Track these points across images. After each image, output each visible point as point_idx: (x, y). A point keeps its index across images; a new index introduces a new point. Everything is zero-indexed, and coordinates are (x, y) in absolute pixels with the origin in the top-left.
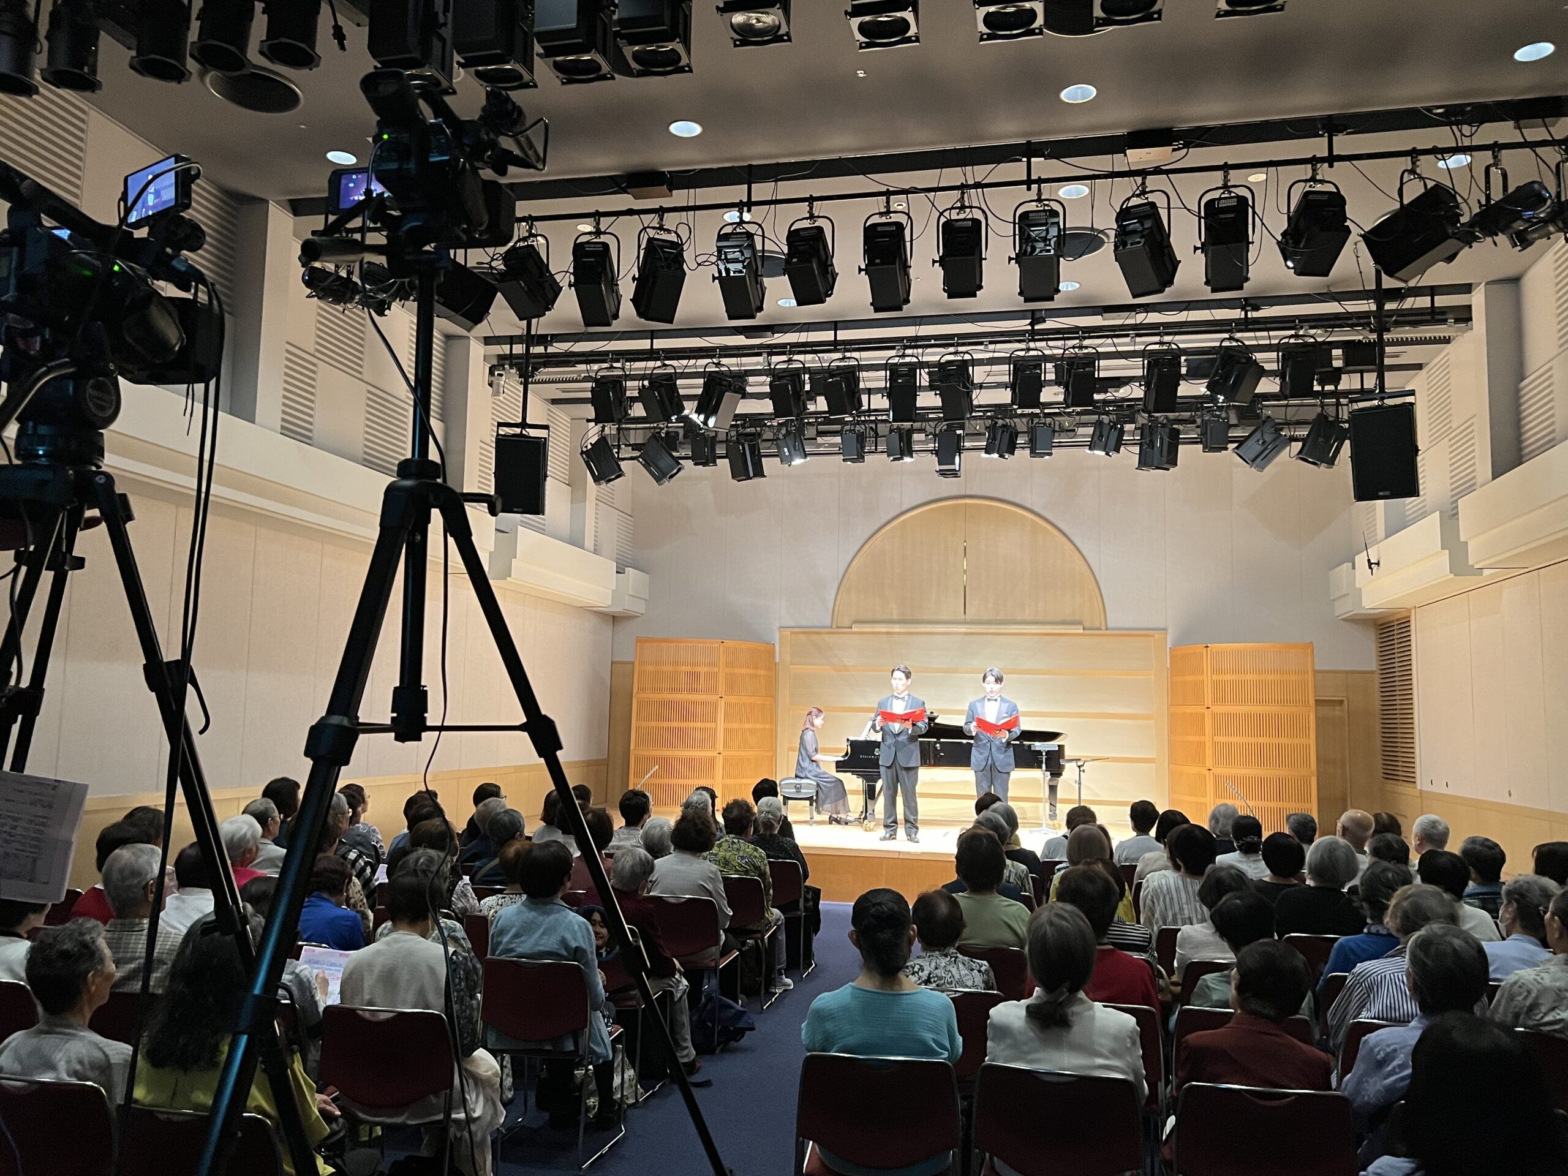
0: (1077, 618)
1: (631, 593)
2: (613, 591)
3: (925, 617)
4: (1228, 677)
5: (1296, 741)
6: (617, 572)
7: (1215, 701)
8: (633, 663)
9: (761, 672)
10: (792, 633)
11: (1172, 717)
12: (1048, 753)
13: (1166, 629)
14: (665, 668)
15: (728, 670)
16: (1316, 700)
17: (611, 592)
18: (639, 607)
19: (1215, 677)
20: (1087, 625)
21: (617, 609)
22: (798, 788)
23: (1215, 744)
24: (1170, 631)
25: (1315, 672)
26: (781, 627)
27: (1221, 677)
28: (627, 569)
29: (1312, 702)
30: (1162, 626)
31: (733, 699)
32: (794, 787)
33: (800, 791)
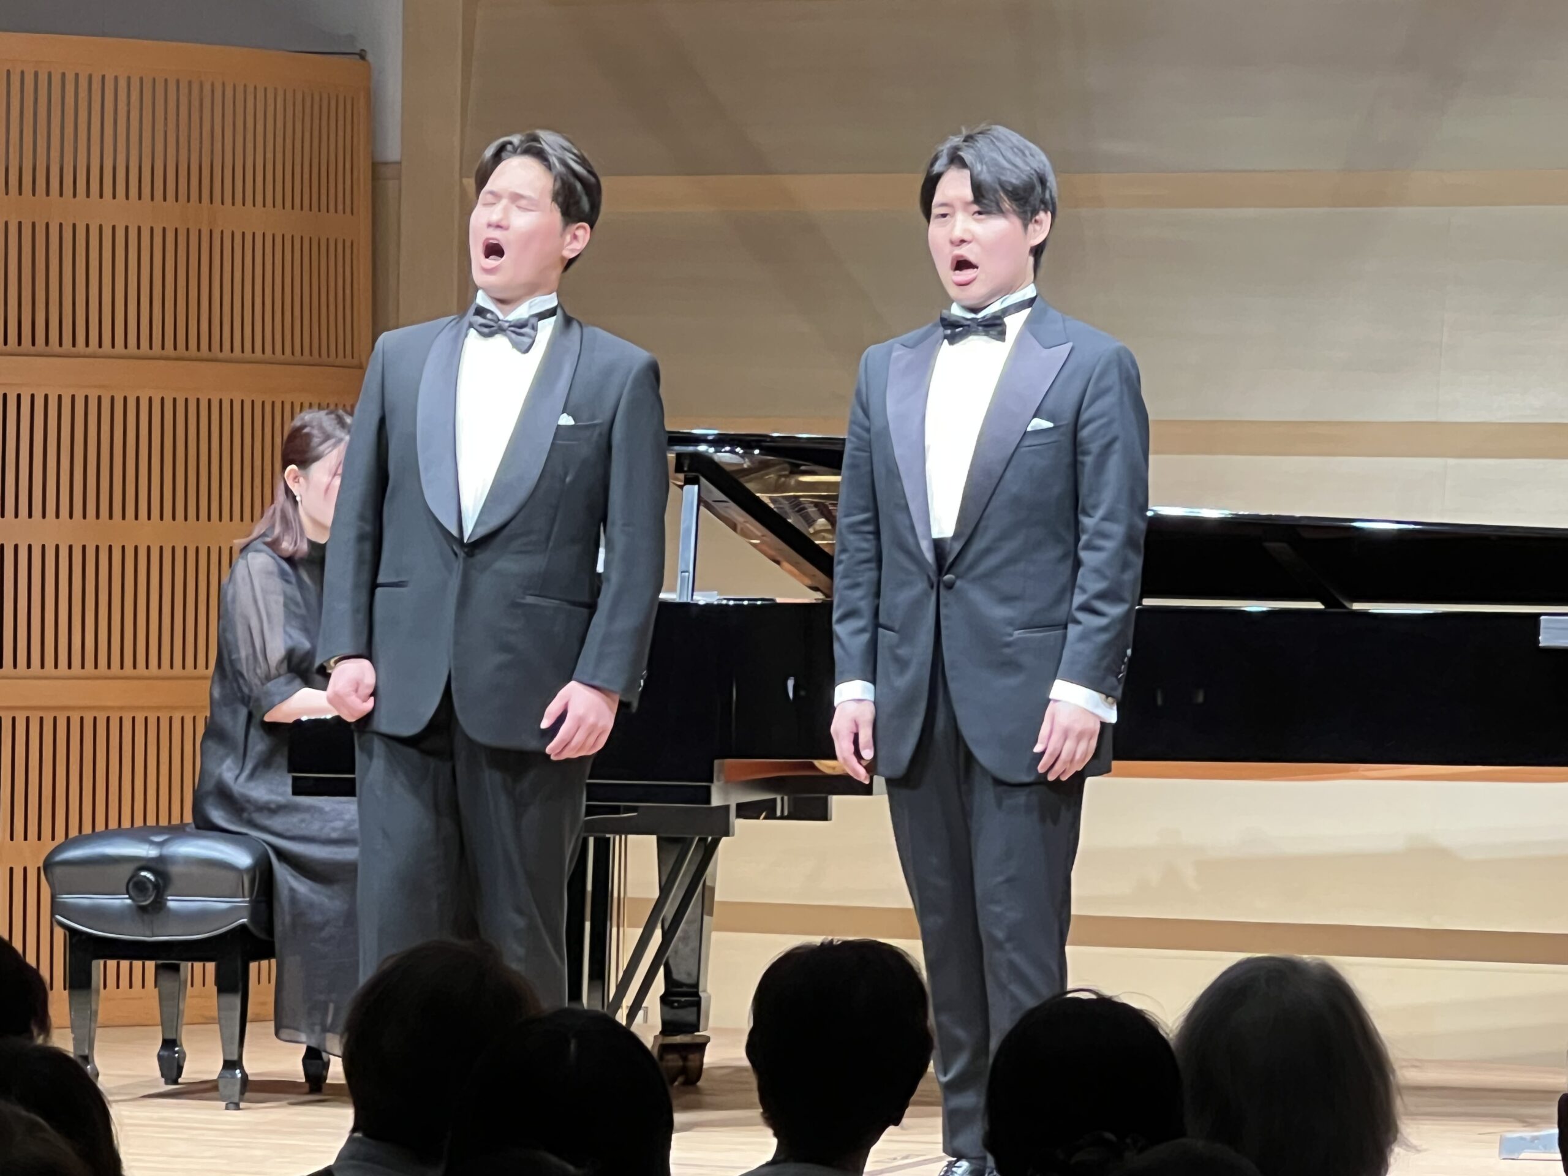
22: (146, 884)
32: (125, 881)
33: (159, 907)
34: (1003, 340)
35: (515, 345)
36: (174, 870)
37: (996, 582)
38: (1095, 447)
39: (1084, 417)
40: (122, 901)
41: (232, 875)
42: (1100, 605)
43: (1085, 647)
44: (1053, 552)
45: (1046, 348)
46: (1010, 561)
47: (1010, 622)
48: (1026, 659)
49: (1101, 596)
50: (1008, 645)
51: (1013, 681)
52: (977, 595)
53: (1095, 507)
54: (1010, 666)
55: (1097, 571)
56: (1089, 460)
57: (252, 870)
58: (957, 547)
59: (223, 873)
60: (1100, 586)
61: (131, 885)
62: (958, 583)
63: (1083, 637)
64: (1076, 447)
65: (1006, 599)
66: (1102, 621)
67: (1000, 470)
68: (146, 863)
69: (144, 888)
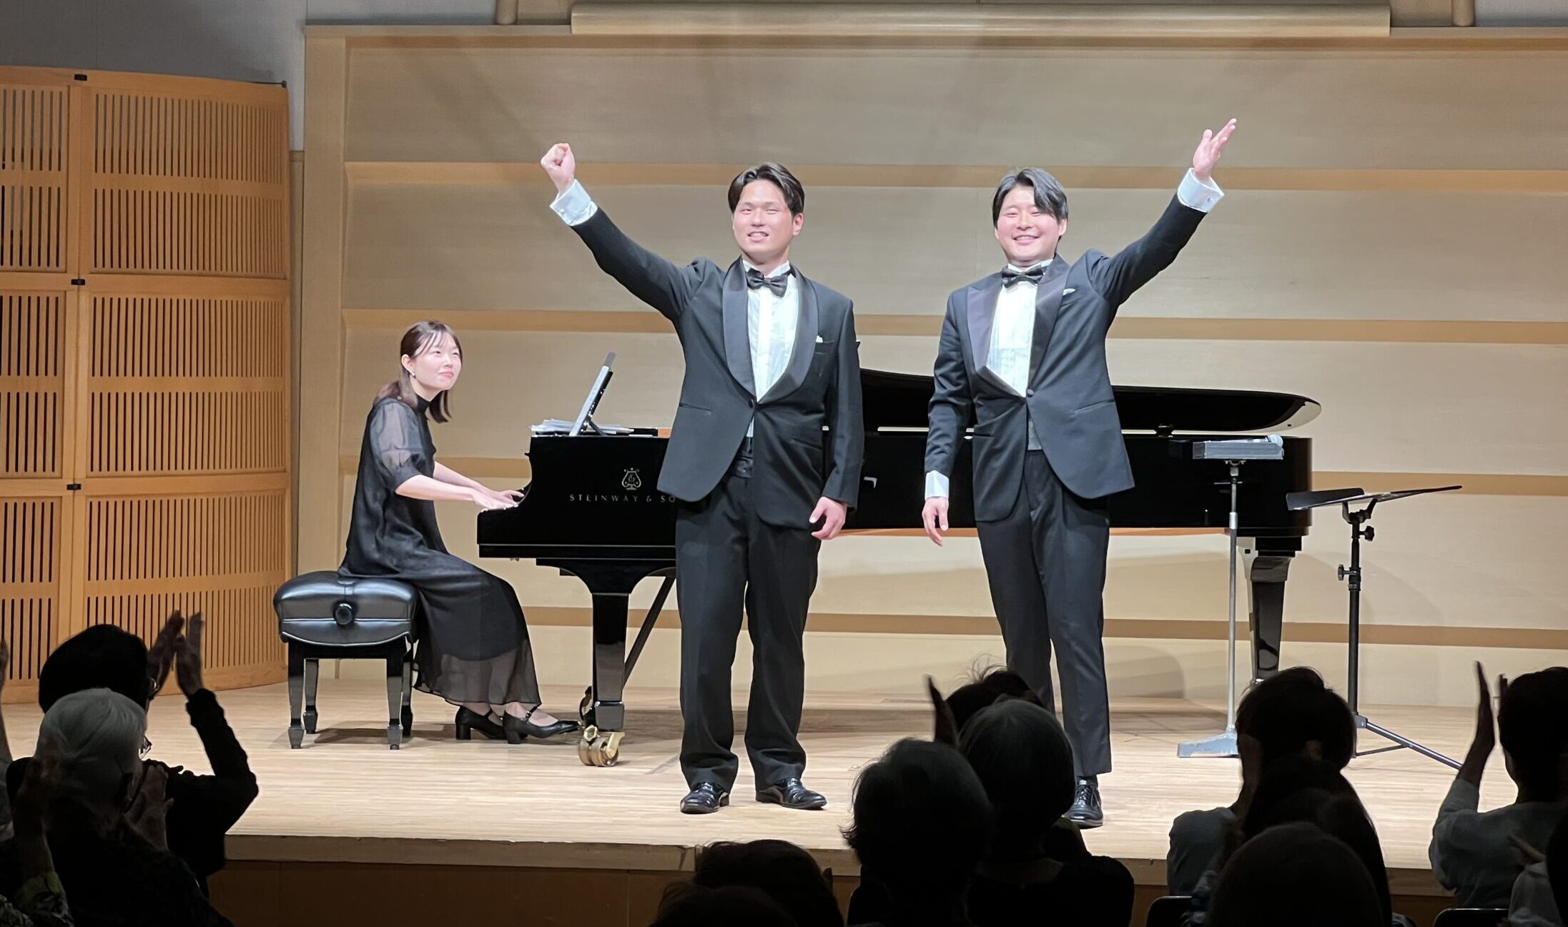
9: (235, 188)
10: (351, 43)
12: (1250, 468)
15: (103, 181)
20: (1407, 6)
22: (345, 611)
26: (310, 22)
31: (129, 288)
32: (329, 611)
33: (352, 625)
36: (361, 602)
40: (328, 622)
41: (402, 605)
57: (412, 600)
59: (394, 603)
61: (337, 612)
68: (345, 599)
69: (344, 613)
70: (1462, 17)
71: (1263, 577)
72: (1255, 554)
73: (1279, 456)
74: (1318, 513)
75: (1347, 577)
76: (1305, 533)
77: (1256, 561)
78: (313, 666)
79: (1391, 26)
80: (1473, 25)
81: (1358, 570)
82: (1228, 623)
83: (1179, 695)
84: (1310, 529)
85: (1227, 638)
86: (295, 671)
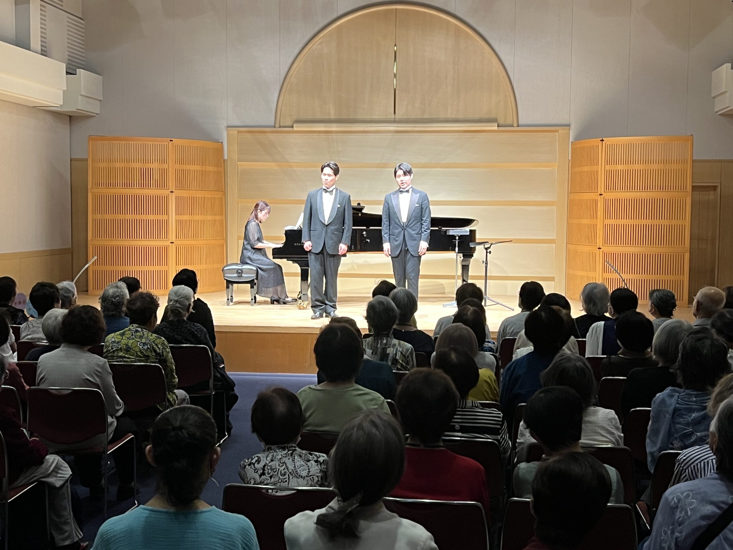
0: (493, 116)
1: (83, 93)
2: (64, 91)
3: (359, 117)
4: (619, 167)
5: (674, 222)
6: (67, 73)
7: (607, 188)
8: (87, 160)
9: (211, 169)
10: (239, 132)
11: (571, 204)
12: (461, 237)
13: (569, 125)
14: (118, 165)
15: (178, 166)
16: (693, 187)
17: (62, 92)
18: (93, 108)
19: (608, 167)
20: (501, 122)
21: (70, 109)
22: (240, 272)
23: (605, 226)
24: (572, 127)
25: (693, 161)
26: (228, 127)
27: (613, 167)
28: (78, 70)
29: (689, 188)
30: (566, 122)
31: (184, 194)
32: (236, 272)
33: (241, 276)
34: (409, 193)
35: (331, 194)
36: (243, 270)
37: (412, 228)
38: (425, 208)
39: (423, 204)
40: (236, 275)
42: (426, 230)
43: (425, 237)
44: (419, 223)
45: (416, 194)
46: (414, 225)
47: (415, 234)
48: (417, 239)
49: (427, 229)
50: (415, 237)
51: (416, 242)
52: (410, 230)
53: (425, 217)
54: (415, 240)
55: (426, 226)
56: (424, 210)
58: (407, 223)
59: (251, 270)
60: (426, 228)
62: (407, 229)
63: (425, 235)
64: (422, 208)
65: (414, 230)
66: (427, 233)
67: (412, 212)
68: (239, 269)
69: (239, 273)
70: (515, 124)
71: (464, 264)
72: (462, 258)
73: (468, 234)
74: (478, 248)
75: (484, 263)
76: (474, 252)
77: (463, 260)
78: (232, 286)
79: (498, 127)
80: (518, 126)
81: (487, 261)
82: (455, 276)
83: (444, 293)
84: (476, 252)
85: (455, 279)
86: (228, 287)
